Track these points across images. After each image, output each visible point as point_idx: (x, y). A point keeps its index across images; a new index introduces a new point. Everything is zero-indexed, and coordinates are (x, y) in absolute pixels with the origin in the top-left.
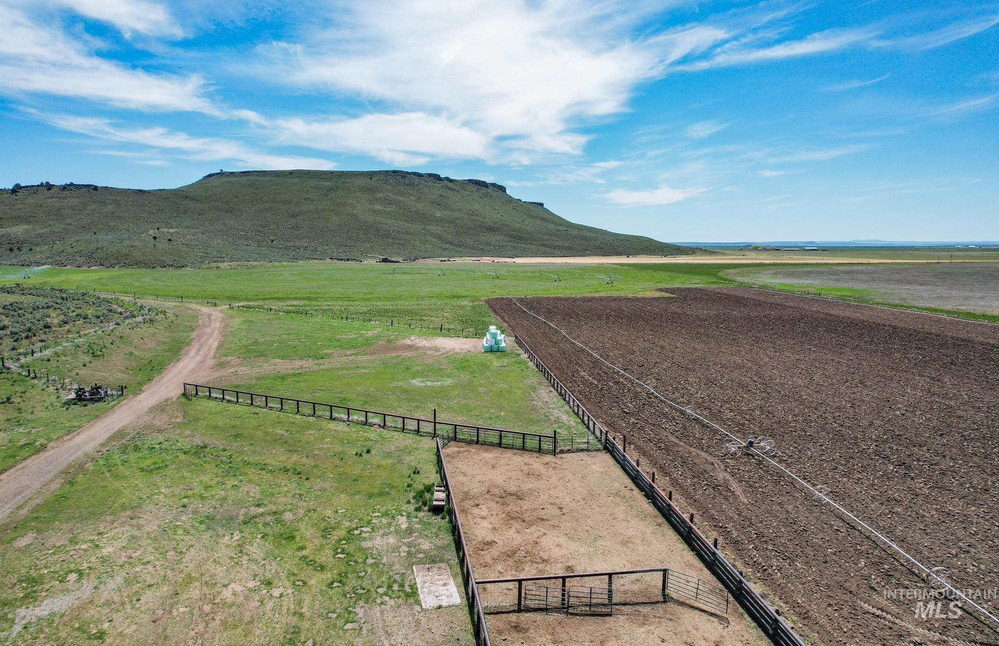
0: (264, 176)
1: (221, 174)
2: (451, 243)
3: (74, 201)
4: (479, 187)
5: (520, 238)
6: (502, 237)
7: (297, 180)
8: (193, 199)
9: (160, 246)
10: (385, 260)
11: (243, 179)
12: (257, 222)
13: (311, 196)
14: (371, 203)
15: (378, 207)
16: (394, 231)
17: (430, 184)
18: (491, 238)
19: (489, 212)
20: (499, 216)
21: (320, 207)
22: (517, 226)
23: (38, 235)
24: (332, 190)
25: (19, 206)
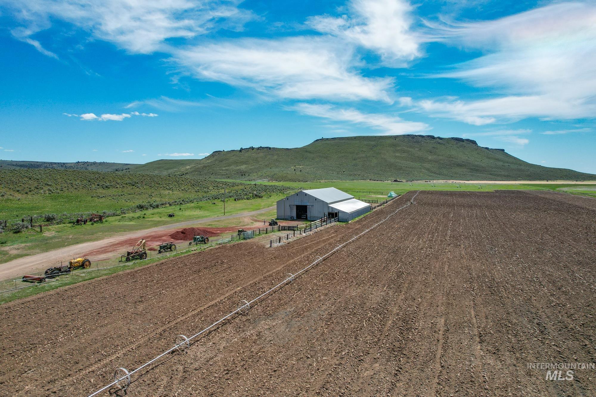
1: (322, 139)
2: (435, 173)
3: (261, 155)
4: (458, 142)
6: (465, 170)
7: (358, 141)
8: (310, 152)
9: (297, 173)
10: (395, 181)
11: (332, 142)
12: (338, 163)
13: (364, 150)
14: (394, 152)
15: (398, 154)
16: (404, 166)
17: (428, 141)
18: (459, 170)
19: (461, 156)
20: (467, 158)
21: (368, 155)
22: (476, 163)
23: (251, 169)
24: (375, 146)
25: (243, 157)
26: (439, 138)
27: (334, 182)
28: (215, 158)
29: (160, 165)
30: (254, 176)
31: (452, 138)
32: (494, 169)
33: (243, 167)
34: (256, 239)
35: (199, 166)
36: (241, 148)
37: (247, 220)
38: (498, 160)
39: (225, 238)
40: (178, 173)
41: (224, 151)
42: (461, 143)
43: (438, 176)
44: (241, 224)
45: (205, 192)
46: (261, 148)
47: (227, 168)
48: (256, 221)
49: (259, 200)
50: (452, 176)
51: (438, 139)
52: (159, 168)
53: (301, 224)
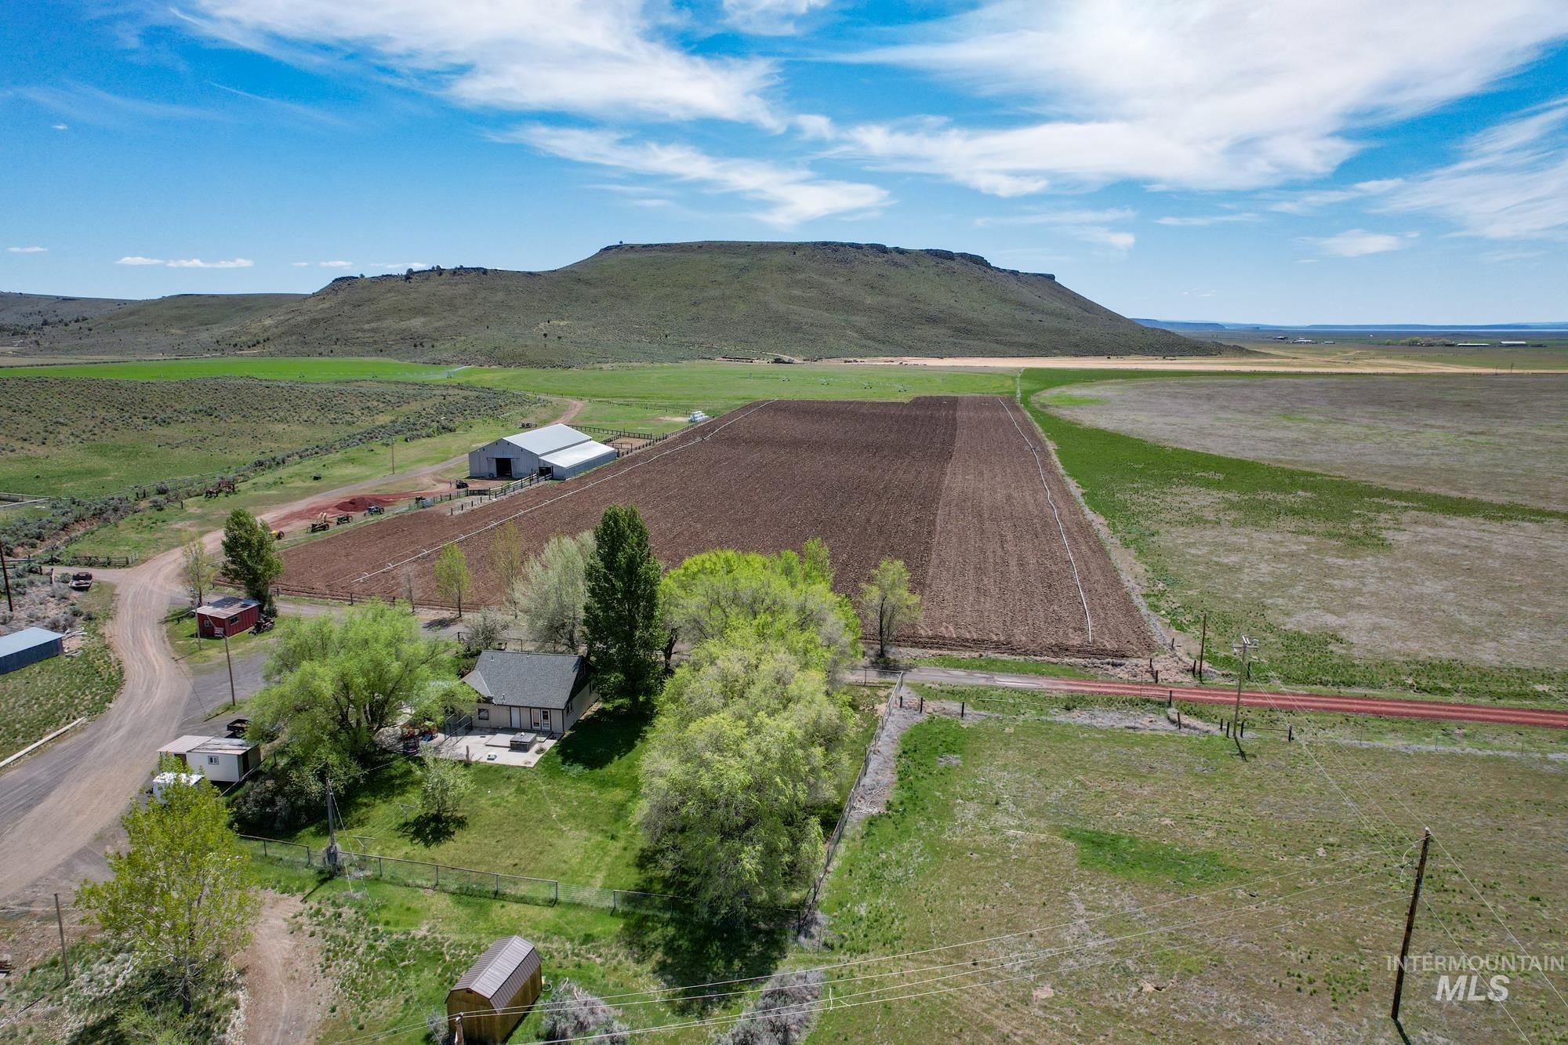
0: (669, 251)
1: (620, 247)
2: (874, 339)
3: (464, 289)
4: (940, 260)
5: (968, 332)
6: (944, 331)
7: (706, 256)
8: (587, 283)
9: (550, 346)
10: (778, 361)
11: (644, 256)
12: (654, 313)
13: (719, 278)
14: (788, 286)
15: (796, 292)
16: (807, 323)
17: (871, 258)
18: (929, 331)
19: (939, 295)
20: (952, 301)
21: (727, 292)
22: (970, 314)
23: (437, 329)
24: (745, 269)
25: (414, 295)
26: (898, 250)
27: (634, 368)
28: (342, 295)
29: (184, 312)
30: (446, 350)
31: (928, 251)
32: (1006, 330)
33: (417, 323)
34: (437, 508)
35: (300, 319)
36: (410, 271)
37: (427, 481)
38: (1022, 305)
39: (403, 507)
40: (244, 338)
41: (362, 276)
42: (948, 263)
43: (881, 346)
44: (419, 488)
45: (349, 424)
46: (462, 271)
47: (374, 325)
48: (440, 481)
49: (448, 437)
50: (910, 347)
51: (894, 254)
52: (180, 319)
53: (496, 485)
